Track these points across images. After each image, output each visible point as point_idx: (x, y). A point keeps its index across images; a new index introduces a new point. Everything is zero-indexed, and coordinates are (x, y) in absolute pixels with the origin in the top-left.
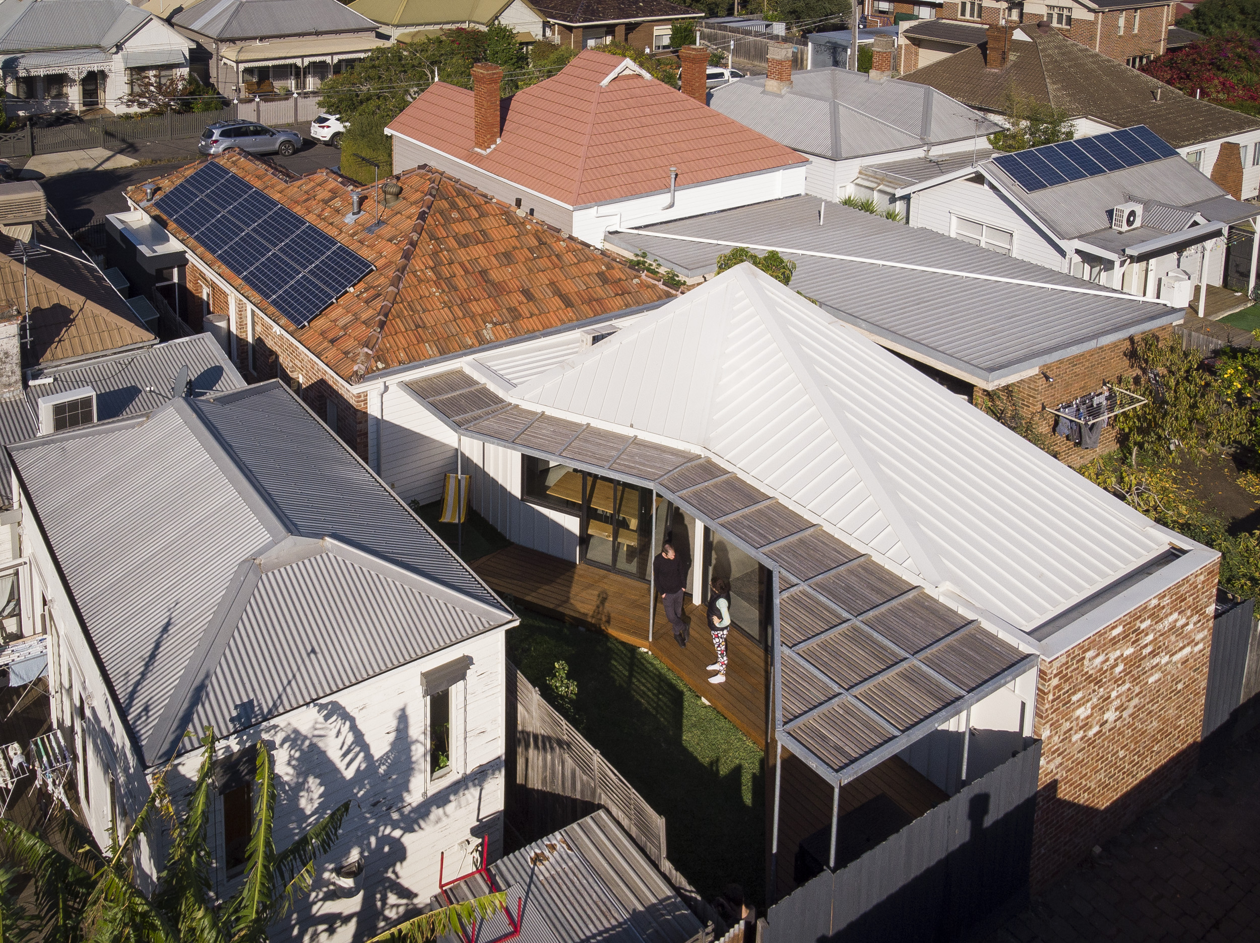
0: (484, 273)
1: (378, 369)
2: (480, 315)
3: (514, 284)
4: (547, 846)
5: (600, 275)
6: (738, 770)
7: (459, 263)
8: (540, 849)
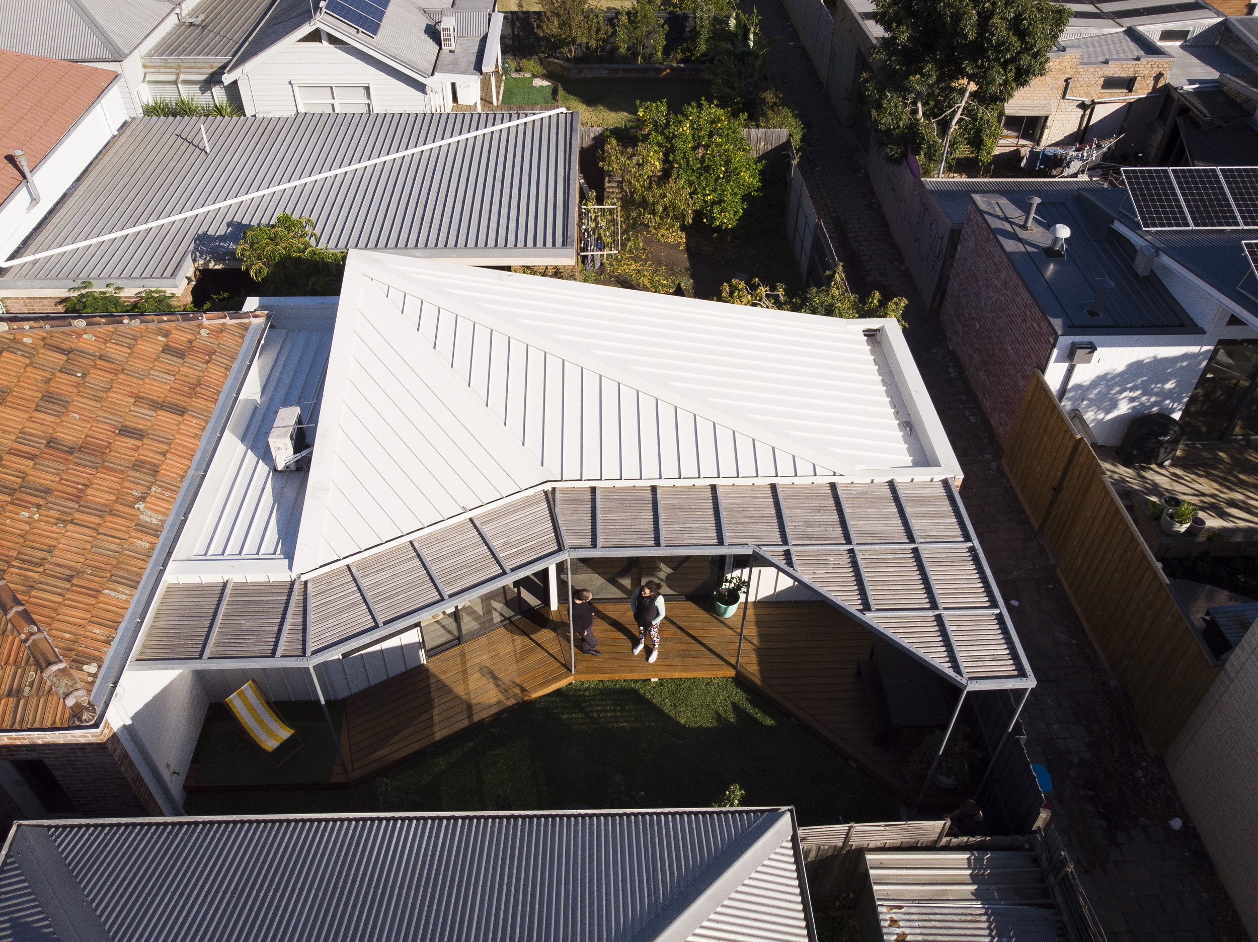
0: (51, 443)
1: (95, 675)
2: (116, 501)
3: (102, 433)
4: (890, 926)
5: (167, 349)
6: (735, 707)
7: (9, 453)
8: (892, 934)
